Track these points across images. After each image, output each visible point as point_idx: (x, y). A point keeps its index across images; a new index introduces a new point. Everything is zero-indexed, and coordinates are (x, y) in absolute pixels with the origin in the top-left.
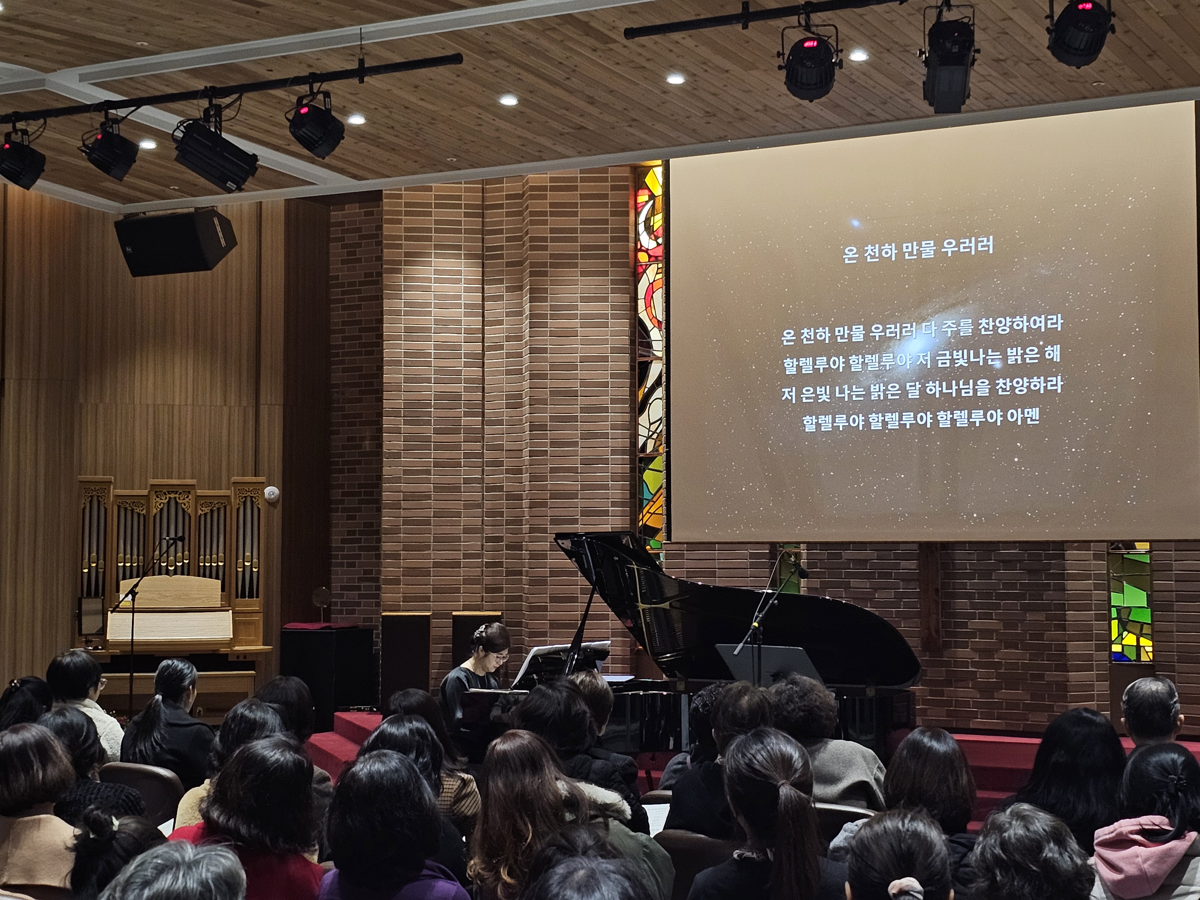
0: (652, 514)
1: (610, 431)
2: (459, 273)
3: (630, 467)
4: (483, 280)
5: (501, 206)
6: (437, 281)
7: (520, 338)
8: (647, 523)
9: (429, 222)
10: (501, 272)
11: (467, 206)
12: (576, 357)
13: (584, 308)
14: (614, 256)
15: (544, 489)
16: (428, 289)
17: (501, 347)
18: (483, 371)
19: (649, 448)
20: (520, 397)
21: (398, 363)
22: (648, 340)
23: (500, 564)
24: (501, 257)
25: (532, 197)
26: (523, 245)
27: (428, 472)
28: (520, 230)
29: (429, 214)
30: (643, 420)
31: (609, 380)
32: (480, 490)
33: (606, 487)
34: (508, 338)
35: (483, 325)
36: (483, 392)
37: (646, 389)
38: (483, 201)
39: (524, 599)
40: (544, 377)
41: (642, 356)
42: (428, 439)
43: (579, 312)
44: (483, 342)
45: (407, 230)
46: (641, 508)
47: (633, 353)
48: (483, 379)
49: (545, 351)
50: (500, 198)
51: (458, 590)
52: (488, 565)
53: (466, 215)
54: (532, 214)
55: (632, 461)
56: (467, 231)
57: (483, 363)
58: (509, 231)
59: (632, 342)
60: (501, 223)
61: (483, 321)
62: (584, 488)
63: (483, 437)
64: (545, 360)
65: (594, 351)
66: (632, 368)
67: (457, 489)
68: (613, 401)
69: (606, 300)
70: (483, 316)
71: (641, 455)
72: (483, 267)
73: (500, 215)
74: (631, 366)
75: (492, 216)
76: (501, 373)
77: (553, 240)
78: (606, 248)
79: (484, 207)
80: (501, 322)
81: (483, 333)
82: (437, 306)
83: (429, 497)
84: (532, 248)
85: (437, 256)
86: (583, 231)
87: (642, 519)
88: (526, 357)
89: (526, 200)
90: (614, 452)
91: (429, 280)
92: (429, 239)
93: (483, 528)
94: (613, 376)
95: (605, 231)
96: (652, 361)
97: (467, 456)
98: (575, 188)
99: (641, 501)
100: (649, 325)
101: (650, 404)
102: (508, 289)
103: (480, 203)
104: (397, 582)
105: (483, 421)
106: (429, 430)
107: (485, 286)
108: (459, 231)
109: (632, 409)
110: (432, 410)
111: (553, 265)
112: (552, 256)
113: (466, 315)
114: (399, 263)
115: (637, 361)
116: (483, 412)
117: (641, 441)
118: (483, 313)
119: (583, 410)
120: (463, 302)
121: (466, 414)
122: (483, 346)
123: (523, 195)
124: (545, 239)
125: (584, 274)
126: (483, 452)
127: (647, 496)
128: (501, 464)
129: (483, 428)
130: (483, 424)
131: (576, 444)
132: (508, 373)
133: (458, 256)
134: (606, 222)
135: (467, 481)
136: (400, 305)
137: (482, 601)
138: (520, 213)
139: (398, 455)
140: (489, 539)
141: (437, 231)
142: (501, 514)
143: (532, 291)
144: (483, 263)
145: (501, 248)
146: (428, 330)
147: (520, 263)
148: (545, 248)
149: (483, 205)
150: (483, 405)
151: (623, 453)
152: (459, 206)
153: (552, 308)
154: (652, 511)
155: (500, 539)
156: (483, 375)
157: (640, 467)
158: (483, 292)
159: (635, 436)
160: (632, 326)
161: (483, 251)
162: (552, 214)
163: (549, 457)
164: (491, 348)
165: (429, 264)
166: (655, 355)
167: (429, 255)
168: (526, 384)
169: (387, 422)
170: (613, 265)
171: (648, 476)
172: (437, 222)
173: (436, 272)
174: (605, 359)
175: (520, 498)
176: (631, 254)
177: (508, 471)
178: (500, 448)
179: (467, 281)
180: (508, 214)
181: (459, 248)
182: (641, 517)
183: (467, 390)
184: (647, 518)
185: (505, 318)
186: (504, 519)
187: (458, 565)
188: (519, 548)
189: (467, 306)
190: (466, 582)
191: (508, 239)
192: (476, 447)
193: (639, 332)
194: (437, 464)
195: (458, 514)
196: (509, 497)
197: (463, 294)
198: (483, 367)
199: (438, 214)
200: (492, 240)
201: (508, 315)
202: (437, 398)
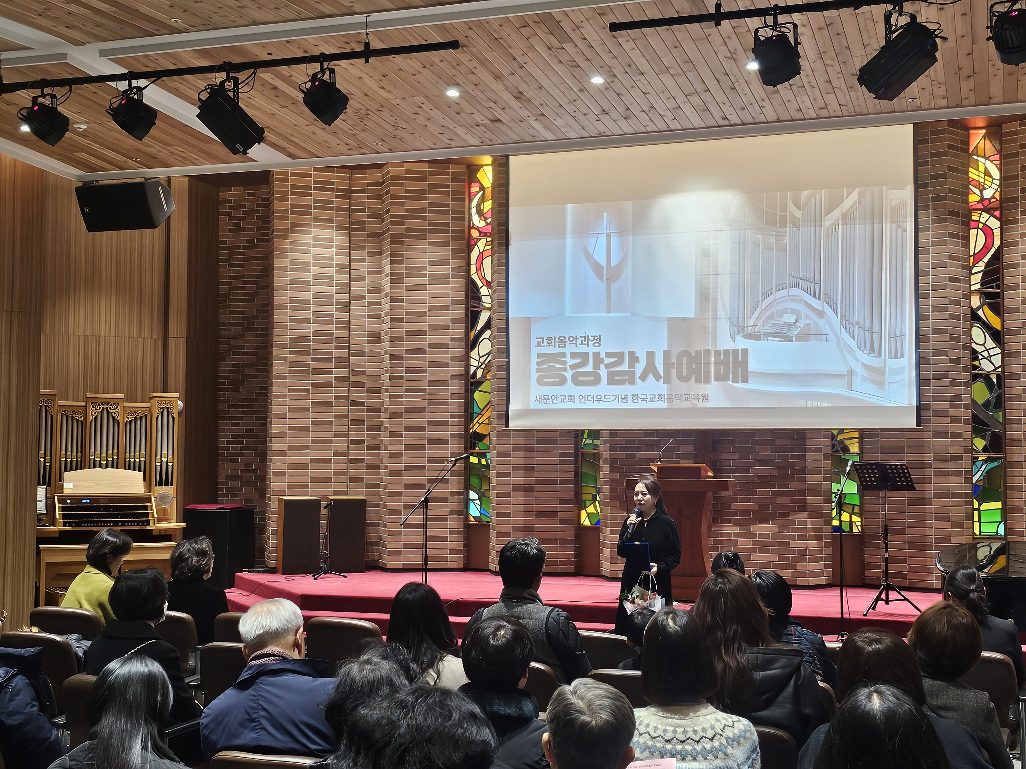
0: (480, 424)
1: (450, 362)
2: (332, 240)
3: (465, 390)
4: (350, 246)
5: (364, 191)
6: (315, 246)
7: (380, 291)
8: (476, 431)
9: (309, 201)
10: (364, 241)
11: (338, 190)
12: (425, 307)
13: (431, 270)
14: (453, 231)
16: (309, 252)
17: (364, 298)
18: (350, 315)
19: (479, 375)
20: (379, 335)
21: (285, 307)
22: (478, 295)
23: (362, 461)
24: (364, 229)
25: (392, 185)
26: (384, 221)
27: (308, 391)
28: (381, 209)
29: (309, 195)
30: (474, 354)
31: (450, 324)
32: (347, 405)
33: (447, 403)
34: (370, 291)
35: (350, 281)
36: (349, 331)
37: (477, 332)
38: (350, 187)
39: (382, 487)
40: (401, 320)
41: (474, 306)
42: (308, 366)
43: (427, 273)
44: (350, 293)
45: (292, 206)
46: (472, 420)
47: (467, 303)
48: (350, 321)
49: (402, 301)
50: (364, 185)
52: (352, 461)
53: (338, 197)
54: (392, 197)
55: (466, 385)
56: (338, 209)
57: (350, 309)
58: (371, 210)
59: (467, 296)
60: (365, 204)
61: (350, 277)
62: (430, 403)
63: (349, 365)
64: (402, 308)
66: (467, 315)
67: (330, 404)
69: (447, 264)
70: (350, 274)
71: (472, 380)
72: (350, 237)
73: (364, 198)
74: (466, 313)
75: (357, 199)
76: (363, 317)
77: (409, 217)
78: (447, 225)
79: (351, 191)
80: (363, 279)
81: (350, 286)
82: (315, 265)
83: (308, 410)
84: (392, 223)
85: (315, 227)
86: (431, 212)
87: (473, 427)
88: (386, 306)
89: (387, 186)
90: (452, 378)
91: (309, 245)
92: (309, 214)
93: (348, 434)
94: (453, 321)
95: (447, 212)
96: (481, 311)
97: (337, 379)
98: (425, 179)
99: (472, 414)
100: (479, 284)
101: (480, 343)
102: (370, 254)
103: (348, 188)
104: (283, 474)
105: (349, 352)
106: (308, 359)
107: (352, 251)
108: (332, 209)
109: (466, 346)
110: (311, 343)
111: (408, 237)
112: (408, 230)
113: (337, 272)
114: (286, 231)
115: (470, 311)
116: (349, 346)
117: (473, 369)
118: (350, 271)
119: (430, 346)
120: (334, 262)
121: (337, 347)
122: (350, 296)
123: (383, 183)
124: (402, 217)
125: (431, 244)
126: (349, 376)
127: (476, 410)
128: (363, 385)
129: (349, 359)
130: (349, 355)
131: (424, 371)
132: (369, 317)
133: (331, 228)
134: (448, 205)
135: (336, 398)
136: (287, 263)
137: (347, 488)
138: (381, 197)
139: (285, 378)
140: (353, 442)
141: (315, 208)
142: (363, 423)
143: (392, 255)
144: (350, 233)
145: (364, 223)
146: (308, 283)
147: (381, 235)
148: (403, 224)
149: (350, 189)
150: (349, 340)
151: (460, 378)
152: (332, 190)
153: (408, 268)
154: (480, 421)
155: (362, 442)
156: (349, 319)
157: (471, 389)
158: (350, 256)
159: (467, 366)
160: (467, 284)
161: (350, 224)
162: (408, 198)
163: (404, 380)
164: (356, 298)
165: (309, 233)
166: (483, 306)
167: (309, 226)
168: (386, 326)
169: (276, 352)
170: (453, 238)
171: (477, 395)
172: (315, 201)
173: (315, 239)
174: (447, 308)
175: (379, 410)
176: (467, 230)
177: (368, 391)
178: (362, 373)
179: (338, 247)
180: (369, 198)
181: (332, 221)
182: (472, 426)
183: (337, 329)
184: (476, 427)
185: (367, 276)
186: (365, 426)
187: (330, 461)
188: (378, 448)
189: (338, 266)
190: (336, 473)
191: (370, 216)
192: (343, 372)
193: (471, 288)
194: (314, 385)
195: (330, 423)
196: (369, 410)
197: (335, 256)
198: (349, 312)
199: (316, 195)
200: (357, 217)
201: (369, 273)
202: (315, 334)
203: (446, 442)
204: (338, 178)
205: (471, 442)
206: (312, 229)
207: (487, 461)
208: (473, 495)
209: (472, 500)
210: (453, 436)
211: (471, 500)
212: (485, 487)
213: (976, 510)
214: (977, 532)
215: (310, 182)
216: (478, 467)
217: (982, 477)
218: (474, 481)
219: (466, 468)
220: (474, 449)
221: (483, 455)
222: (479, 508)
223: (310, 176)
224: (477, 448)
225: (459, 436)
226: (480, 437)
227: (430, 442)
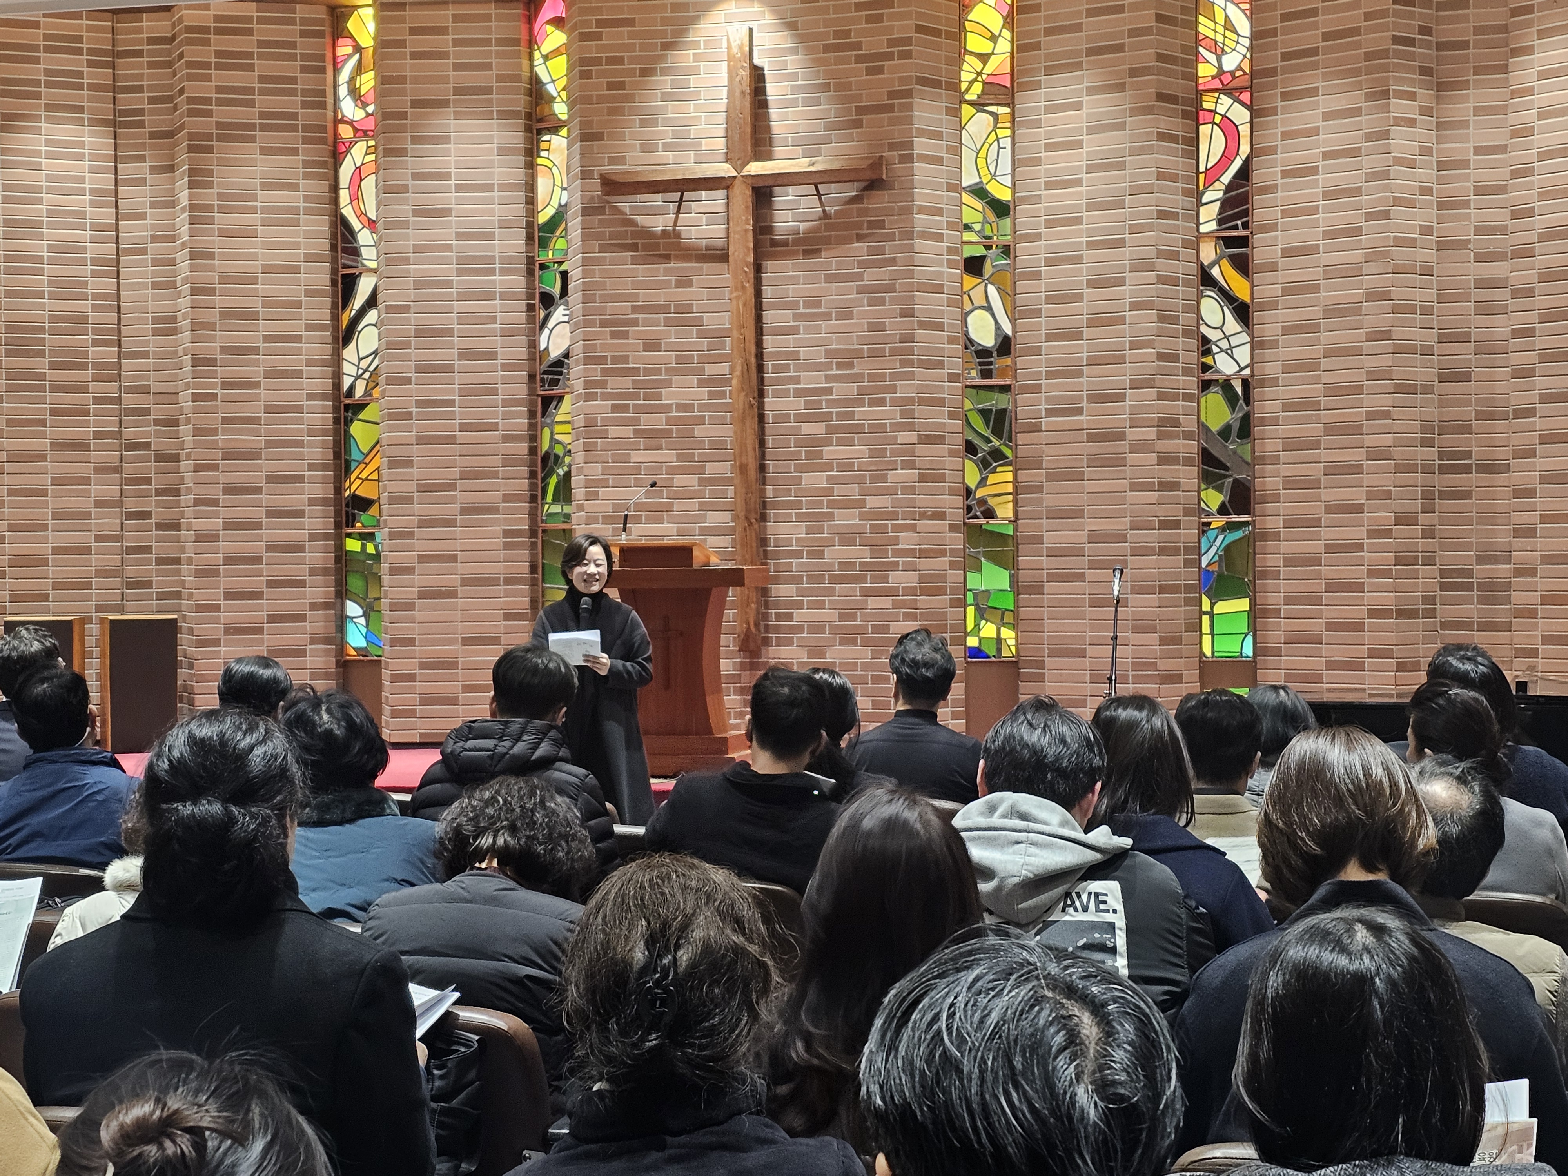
0: (363, 480)
1: (304, 368)
2: (82, 145)
3: (334, 418)
4: (116, 156)
5: (139, 54)
6: (50, 156)
7: (172, 239)
8: (356, 492)
9: (37, 72)
10: (143, 146)
11: (91, 52)
12: (256, 266)
13: (266, 198)
14: (306, 128)
15: (214, 445)
16: (38, 168)
17: (144, 251)
18: (118, 283)
19: (359, 392)
20: (174, 319)
22: (355, 245)
23: (148, 550)
24: (141, 124)
25: (190, 42)
26: (175, 109)
27: (43, 423)
28: (171, 87)
29: (37, 60)
30: (349, 353)
31: (303, 298)
32: (118, 449)
33: (300, 444)
34: (154, 239)
35: (117, 220)
36: (119, 312)
37: (353, 312)
38: (113, 46)
39: (185, 596)
40: (211, 292)
41: (345, 266)
42: (42, 377)
43: (259, 204)
44: (117, 243)
46: (348, 472)
47: (334, 261)
48: (119, 295)
49: (211, 256)
50: (140, 42)
51: (87, 586)
52: (131, 550)
53: (90, 64)
54: (190, 65)
55: (336, 409)
56: (92, 88)
57: (118, 272)
58: (151, 88)
59: (333, 247)
60: (140, 77)
61: (117, 214)
62: (269, 444)
63: (120, 375)
64: (212, 269)
65: (280, 258)
66: (334, 283)
67: (85, 447)
68: (309, 327)
69: (295, 187)
70: (117, 207)
71: (348, 401)
72: (115, 138)
73: (140, 66)
74: (332, 280)
75: (127, 68)
76: (144, 286)
77: (220, 102)
78: (295, 116)
79: (116, 54)
80: (143, 216)
81: (117, 230)
82: (50, 191)
83: (43, 458)
84: (191, 113)
85: (49, 120)
86: (263, 92)
87: (350, 487)
88: (184, 265)
89: (180, 45)
90: (310, 397)
91: (38, 154)
92: (37, 95)
93: (122, 501)
94: (309, 293)
95: (293, 93)
96: (360, 274)
97: (97, 400)
98: (250, 32)
99: (348, 463)
100: (356, 224)
101: (360, 332)
102: (154, 170)
103: (110, 48)
105: (119, 352)
106: (41, 365)
107: (119, 166)
108: (80, 87)
109: (335, 339)
110: (47, 336)
111: (220, 138)
112: (219, 125)
113: (93, 204)
115: (340, 274)
116: (120, 340)
117: (347, 382)
118: (117, 202)
119: (267, 339)
120: (87, 186)
121: (96, 343)
122: (118, 248)
123: (174, 38)
124: (208, 101)
125: (264, 151)
126: (120, 396)
127: (355, 455)
128: (146, 412)
129: (120, 363)
130: (119, 357)
131: (256, 385)
132: (155, 286)
133: (80, 122)
134: (294, 81)
135: (97, 435)
137: (123, 600)
138: (169, 64)
140: (131, 516)
141: (48, 84)
142: (148, 481)
143: (192, 172)
144: (115, 132)
145: (141, 112)
146: (38, 224)
147: (170, 134)
148: (209, 113)
149: (113, 51)
150: (119, 330)
151: (324, 397)
152: (79, 52)
153: (221, 197)
154: (364, 475)
155: (147, 515)
156: (118, 290)
157: (346, 418)
158: (116, 174)
159: (338, 375)
160: (333, 225)
161: (115, 115)
162: (219, 66)
163: (219, 403)
164: (131, 252)
165: (37, 131)
166: (364, 266)
167: (37, 119)
168: (184, 302)
170: (306, 141)
171: (357, 429)
172: (48, 72)
173: (48, 143)
174: (296, 270)
175: (176, 458)
176: (330, 126)
177: (157, 422)
178: (145, 390)
179: (93, 158)
180: (151, 65)
181: (80, 110)
182: (347, 484)
183: (95, 309)
184: (355, 486)
185: (148, 210)
186: (153, 487)
187: (87, 551)
188: (177, 527)
189: (93, 192)
190: (99, 574)
191: (152, 100)
192: (110, 388)
193: (343, 235)
194: (54, 412)
195: (87, 481)
196: (159, 458)
197: (87, 175)
198: (118, 278)
199: (48, 61)
200: (127, 101)
201: (153, 205)
202: (54, 319)
203: (300, 514)
204: (90, 29)
205: (347, 513)
206: (43, 125)
207: (376, 547)
208: (353, 609)
209: (352, 618)
210: (312, 502)
211: (349, 617)
212: (372, 594)
213: (1206, 613)
214: (1207, 650)
215: (37, 37)
216: (362, 558)
217: (1217, 558)
218: (355, 583)
219: (338, 560)
220: (353, 526)
221: (370, 537)
222: (364, 630)
223: (36, 25)
224: (358, 525)
225: (324, 502)
226: (364, 504)
227: (270, 514)
